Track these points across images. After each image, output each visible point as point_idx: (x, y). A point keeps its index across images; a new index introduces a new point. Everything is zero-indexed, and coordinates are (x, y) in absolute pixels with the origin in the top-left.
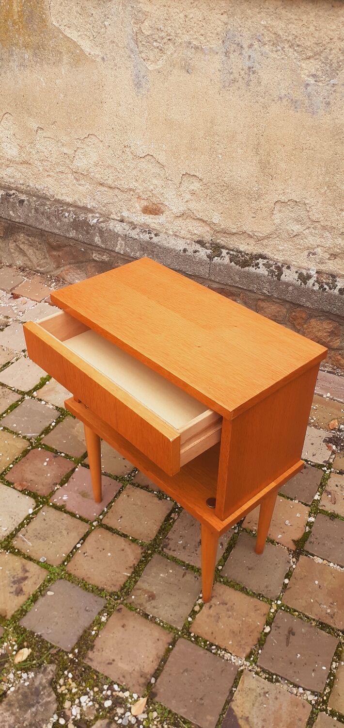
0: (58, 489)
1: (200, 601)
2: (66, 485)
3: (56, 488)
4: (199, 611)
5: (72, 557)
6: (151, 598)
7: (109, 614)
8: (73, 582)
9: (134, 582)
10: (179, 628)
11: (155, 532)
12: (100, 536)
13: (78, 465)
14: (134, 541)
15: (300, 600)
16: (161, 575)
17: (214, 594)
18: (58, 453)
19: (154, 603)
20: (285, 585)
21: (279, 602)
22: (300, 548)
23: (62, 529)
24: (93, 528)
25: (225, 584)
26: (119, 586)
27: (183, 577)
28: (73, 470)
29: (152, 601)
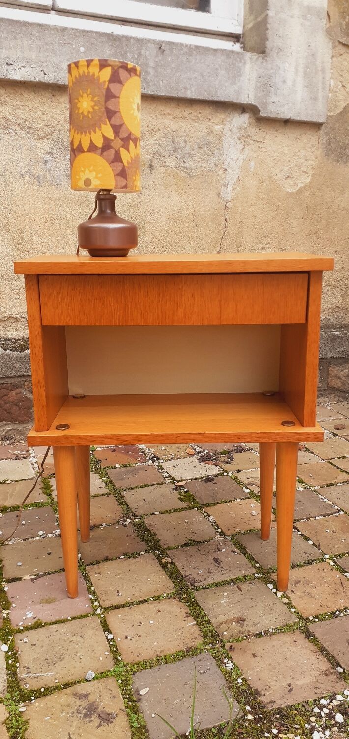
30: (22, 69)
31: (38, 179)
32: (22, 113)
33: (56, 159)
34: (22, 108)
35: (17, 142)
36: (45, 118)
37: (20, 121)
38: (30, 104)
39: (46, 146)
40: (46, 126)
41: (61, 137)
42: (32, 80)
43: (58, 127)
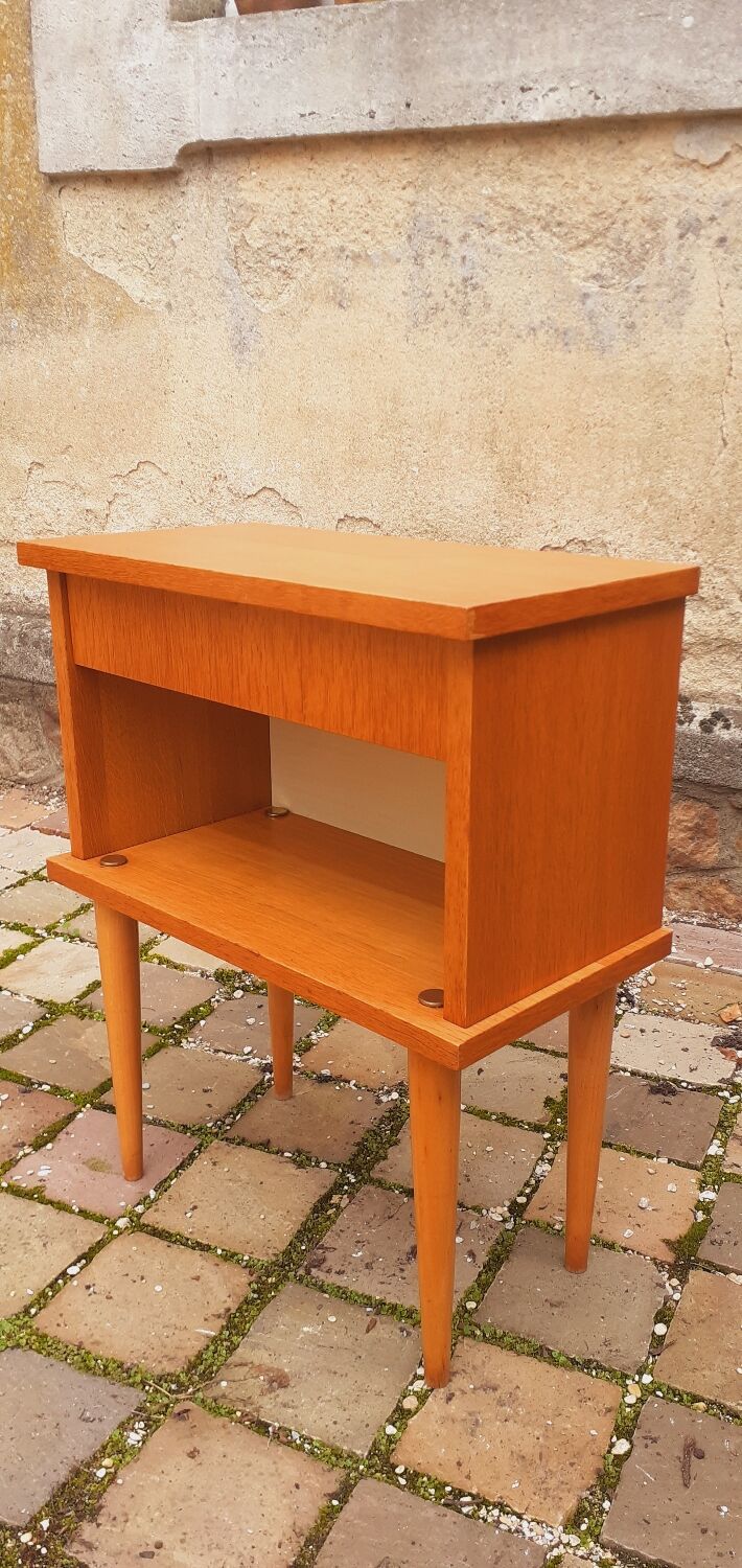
0: (25, 1155)
1: (419, 1385)
2: (49, 1146)
3: (21, 1153)
4: (417, 1410)
5: (53, 1296)
6: (275, 1384)
7: (151, 1425)
8: (49, 1354)
9: (228, 1347)
10: (359, 1452)
11: (287, 1238)
12: (134, 1248)
13: (84, 1106)
14: (229, 1256)
15: (707, 1372)
16: (305, 1329)
17: (457, 1365)
18: (33, 1084)
19: (283, 1395)
20: (658, 1341)
21: (647, 1379)
22: (685, 1256)
23: (29, 1238)
24: (116, 1232)
25: (485, 1339)
26: (184, 1359)
27: (368, 1331)
28: (71, 1117)
29: (280, 1392)
30: (551, 94)
31: (563, 335)
32: (548, 194)
33: (611, 291)
34: (549, 181)
35: (532, 258)
36: (594, 198)
37: (542, 212)
38: (566, 170)
39: (591, 260)
40: (595, 215)
41: (626, 238)
42: (569, 115)
43: (621, 215)
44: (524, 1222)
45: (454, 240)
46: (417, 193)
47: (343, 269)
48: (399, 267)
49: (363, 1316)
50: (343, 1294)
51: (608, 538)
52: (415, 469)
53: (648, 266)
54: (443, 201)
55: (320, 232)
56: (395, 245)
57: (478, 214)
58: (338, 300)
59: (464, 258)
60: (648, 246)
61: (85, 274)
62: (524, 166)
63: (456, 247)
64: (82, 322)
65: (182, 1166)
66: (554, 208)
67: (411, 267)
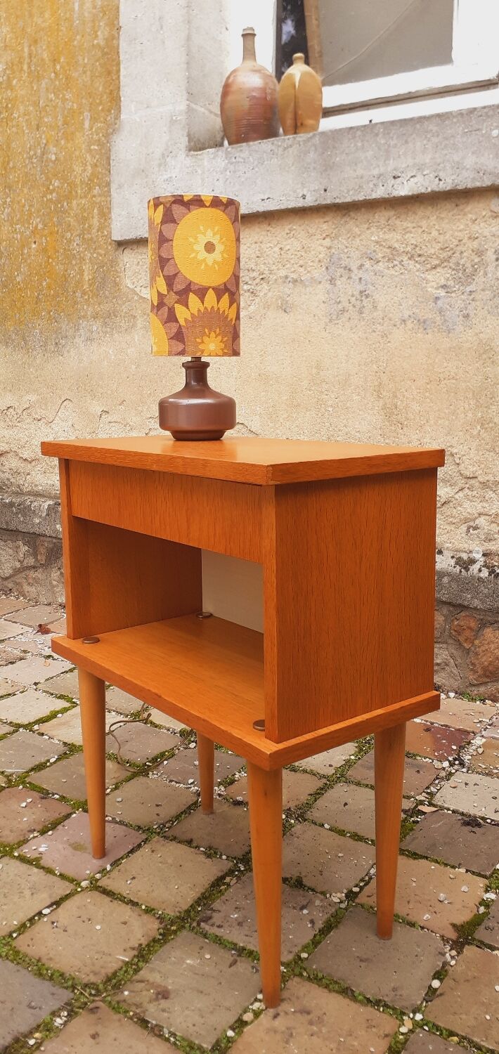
0: (34, 837)
1: (256, 1006)
2: (50, 833)
3: (32, 836)
4: (252, 1022)
5: (30, 927)
6: (160, 996)
7: (72, 1015)
8: (18, 963)
9: (135, 969)
10: (205, 1046)
11: (190, 901)
12: (89, 901)
13: (78, 810)
14: (149, 911)
15: (464, 1017)
16: (188, 962)
17: (285, 994)
18: (49, 794)
19: (164, 1004)
20: (432, 993)
21: (419, 1017)
22: (465, 936)
23: (24, 889)
24: (79, 889)
25: (309, 979)
26: (104, 975)
27: (230, 966)
28: (68, 816)
29: (162, 1001)
30: (412, 179)
31: (423, 324)
32: (413, 238)
33: (453, 295)
34: (413, 230)
35: (403, 277)
36: (441, 238)
37: (409, 249)
38: (424, 223)
39: (441, 276)
40: (442, 249)
41: (462, 262)
42: (423, 191)
43: (459, 248)
44: (354, 904)
45: (354, 268)
46: (332, 241)
47: (287, 289)
48: (320, 286)
49: (228, 956)
50: (218, 941)
51: (455, 451)
52: (330, 409)
53: (476, 279)
54: (348, 245)
55: (274, 267)
56: (318, 273)
57: (369, 252)
58: (283, 308)
59: (360, 279)
60: (476, 266)
61: (136, 298)
62: (398, 222)
63: (356, 274)
64: (134, 326)
65: (132, 851)
66: (416, 246)
67: (329, 286)
